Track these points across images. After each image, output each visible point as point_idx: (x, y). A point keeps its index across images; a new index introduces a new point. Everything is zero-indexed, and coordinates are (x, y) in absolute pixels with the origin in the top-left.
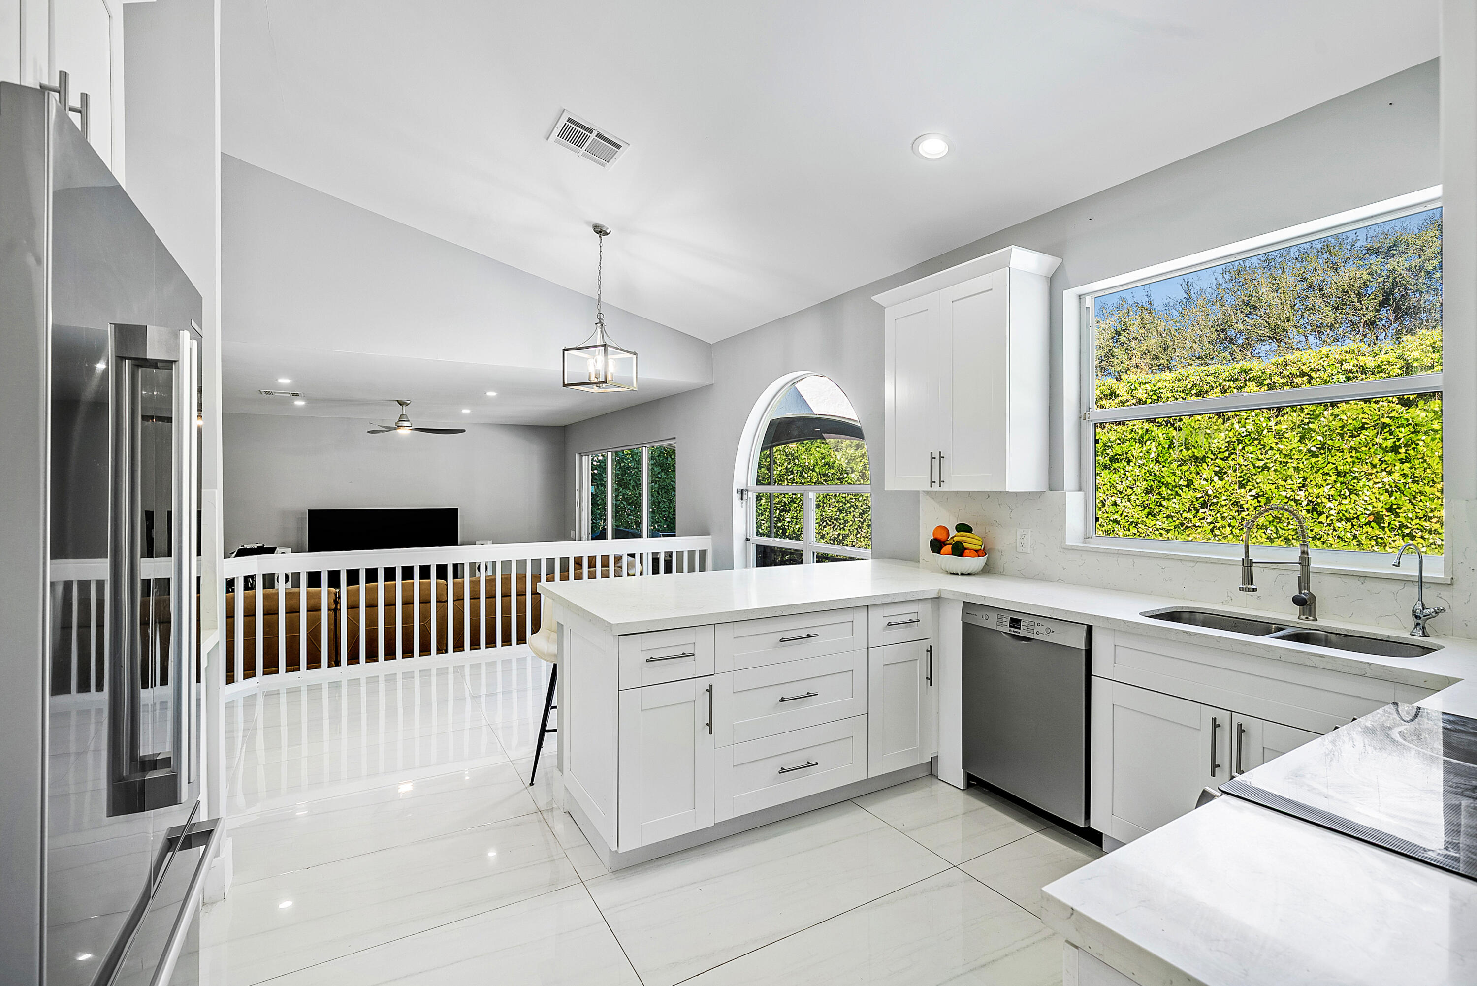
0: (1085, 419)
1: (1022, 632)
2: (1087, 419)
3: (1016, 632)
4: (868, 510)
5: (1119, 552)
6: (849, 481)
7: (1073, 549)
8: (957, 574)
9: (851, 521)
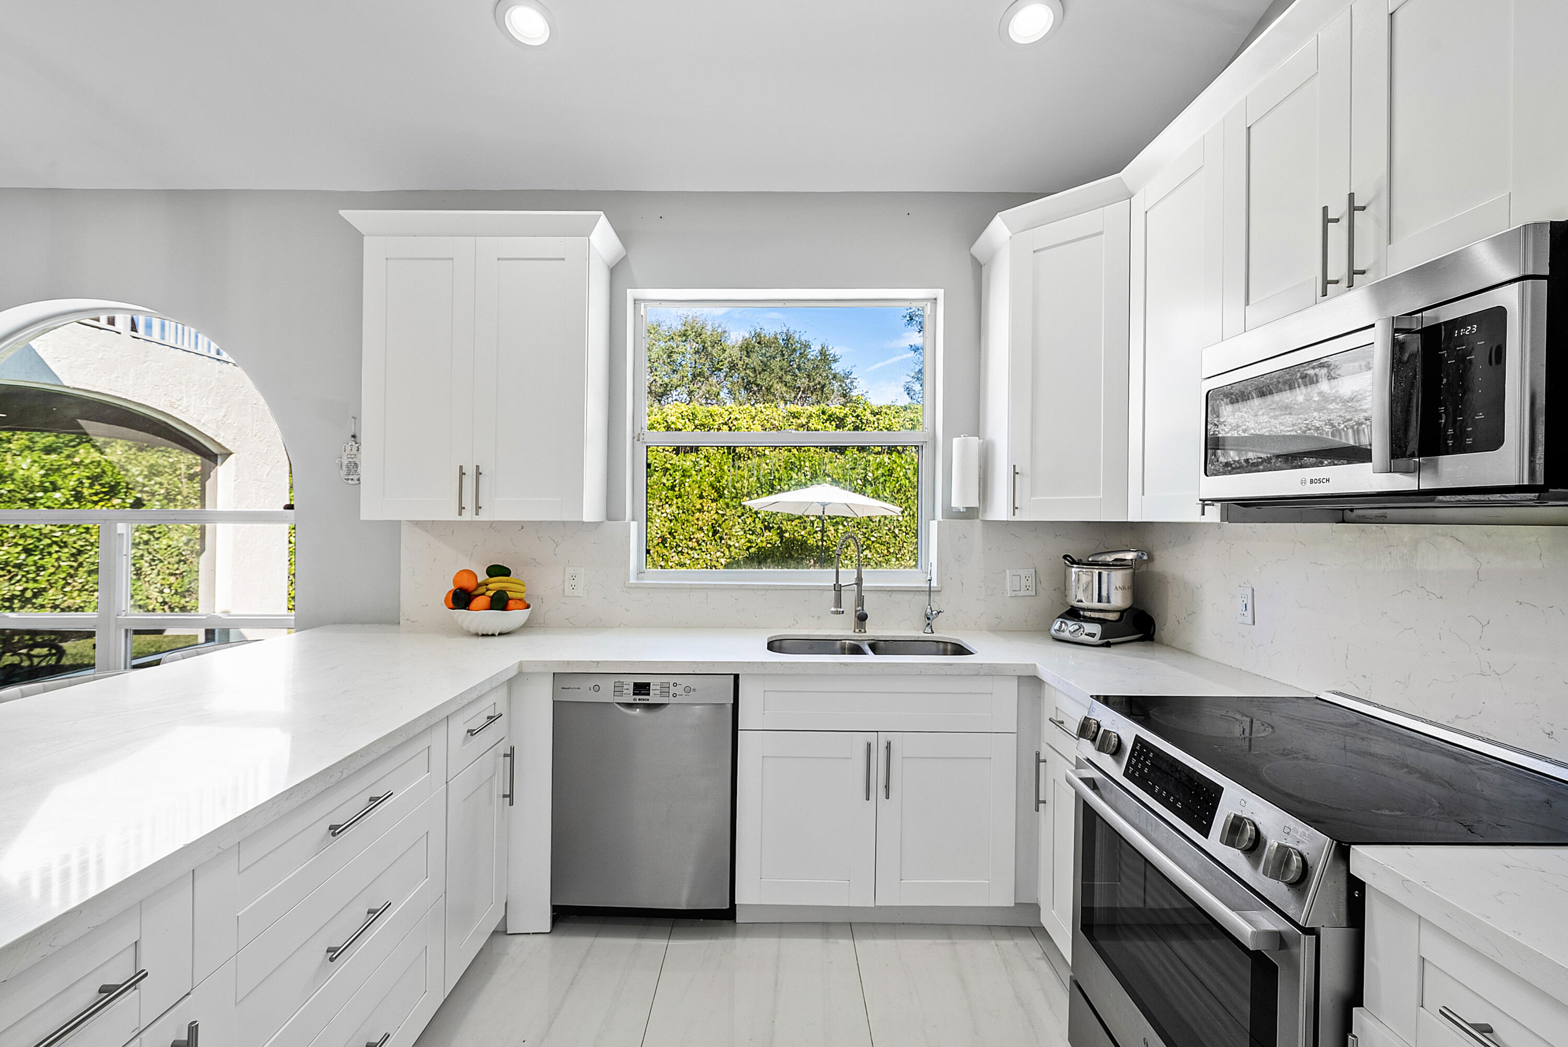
0: (638, 440)
1: (653, 699)
2: (641, 440)
3: (644, 700)
4: (89, 548)
5: (693, 586)
6: (49, 504)
7: (639, 588)
8: (493, 635)
9: (53, 566)
